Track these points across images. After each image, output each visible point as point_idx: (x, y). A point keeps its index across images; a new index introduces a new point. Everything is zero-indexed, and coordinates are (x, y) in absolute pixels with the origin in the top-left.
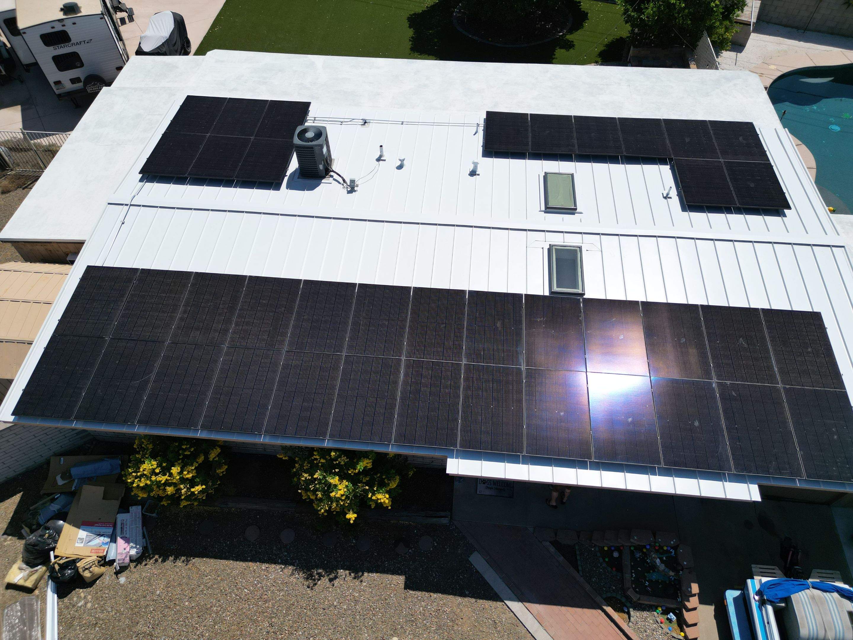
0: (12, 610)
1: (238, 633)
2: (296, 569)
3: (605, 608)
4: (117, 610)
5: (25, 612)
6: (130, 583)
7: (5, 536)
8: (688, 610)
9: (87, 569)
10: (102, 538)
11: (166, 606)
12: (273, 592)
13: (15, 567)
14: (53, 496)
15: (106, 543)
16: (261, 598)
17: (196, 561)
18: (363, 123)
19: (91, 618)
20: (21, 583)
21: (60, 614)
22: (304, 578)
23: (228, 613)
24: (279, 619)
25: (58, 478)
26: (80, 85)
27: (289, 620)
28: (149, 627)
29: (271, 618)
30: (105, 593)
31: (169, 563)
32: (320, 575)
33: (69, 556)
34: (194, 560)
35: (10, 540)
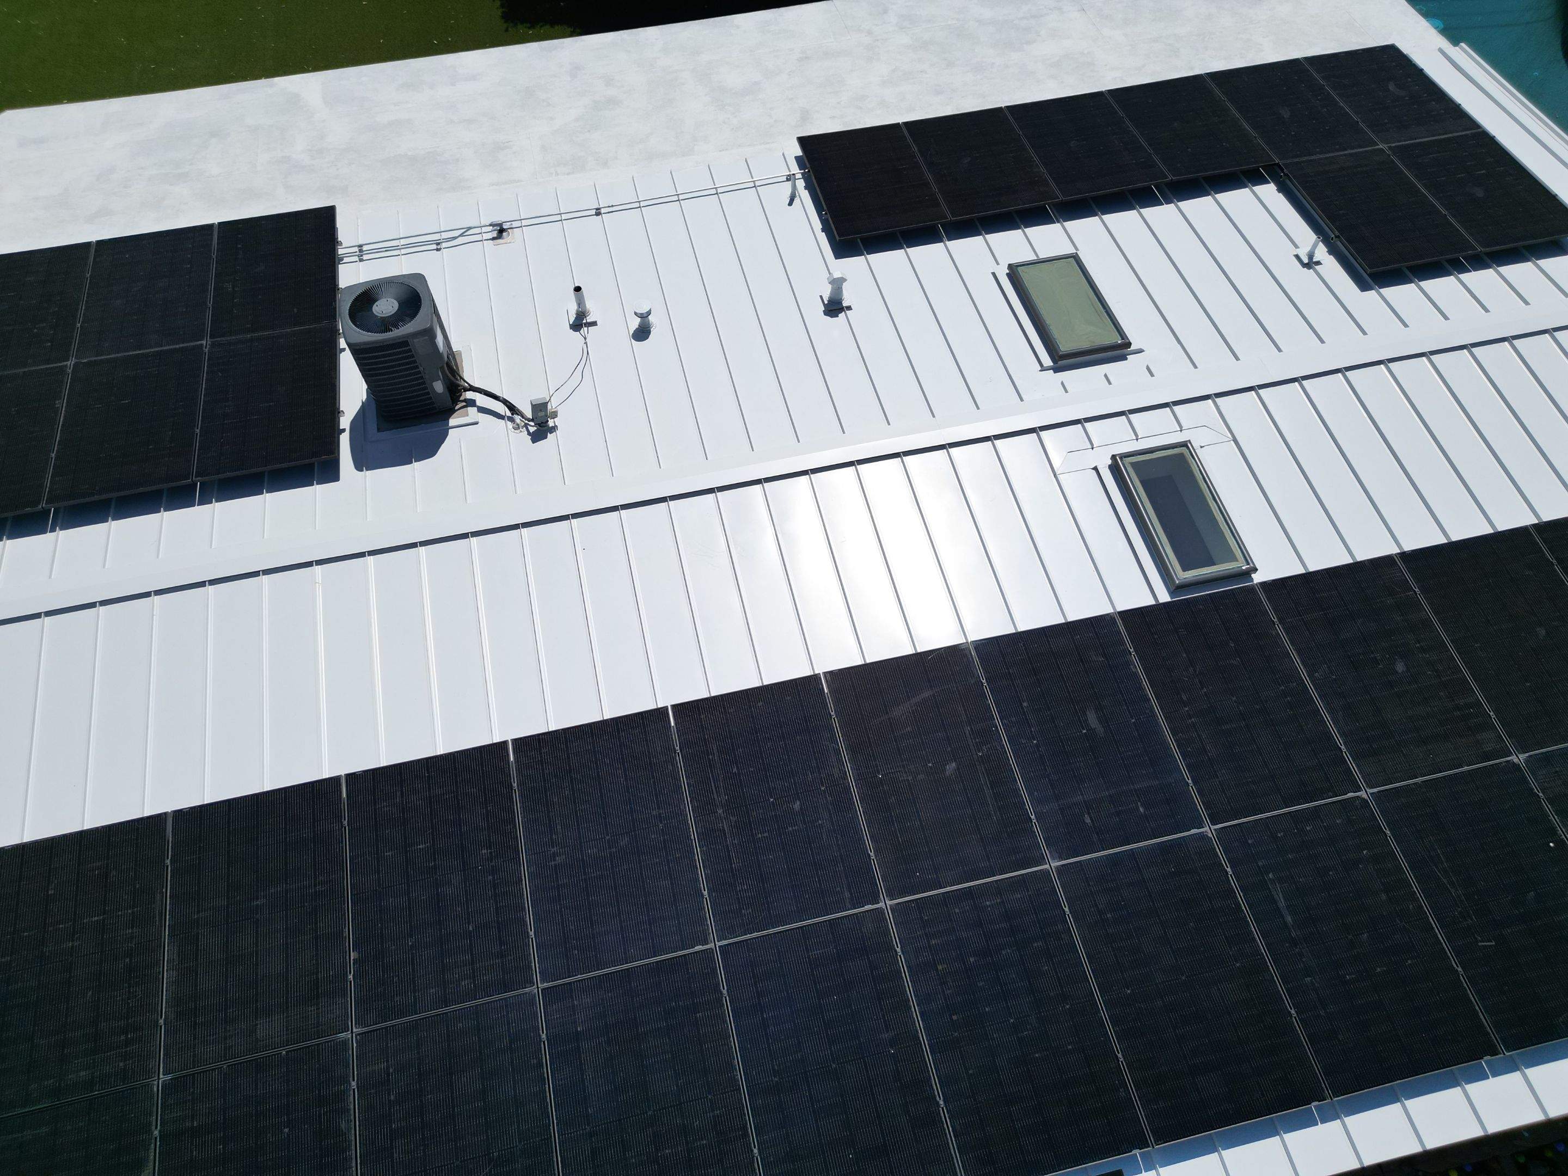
18: (495, 234)
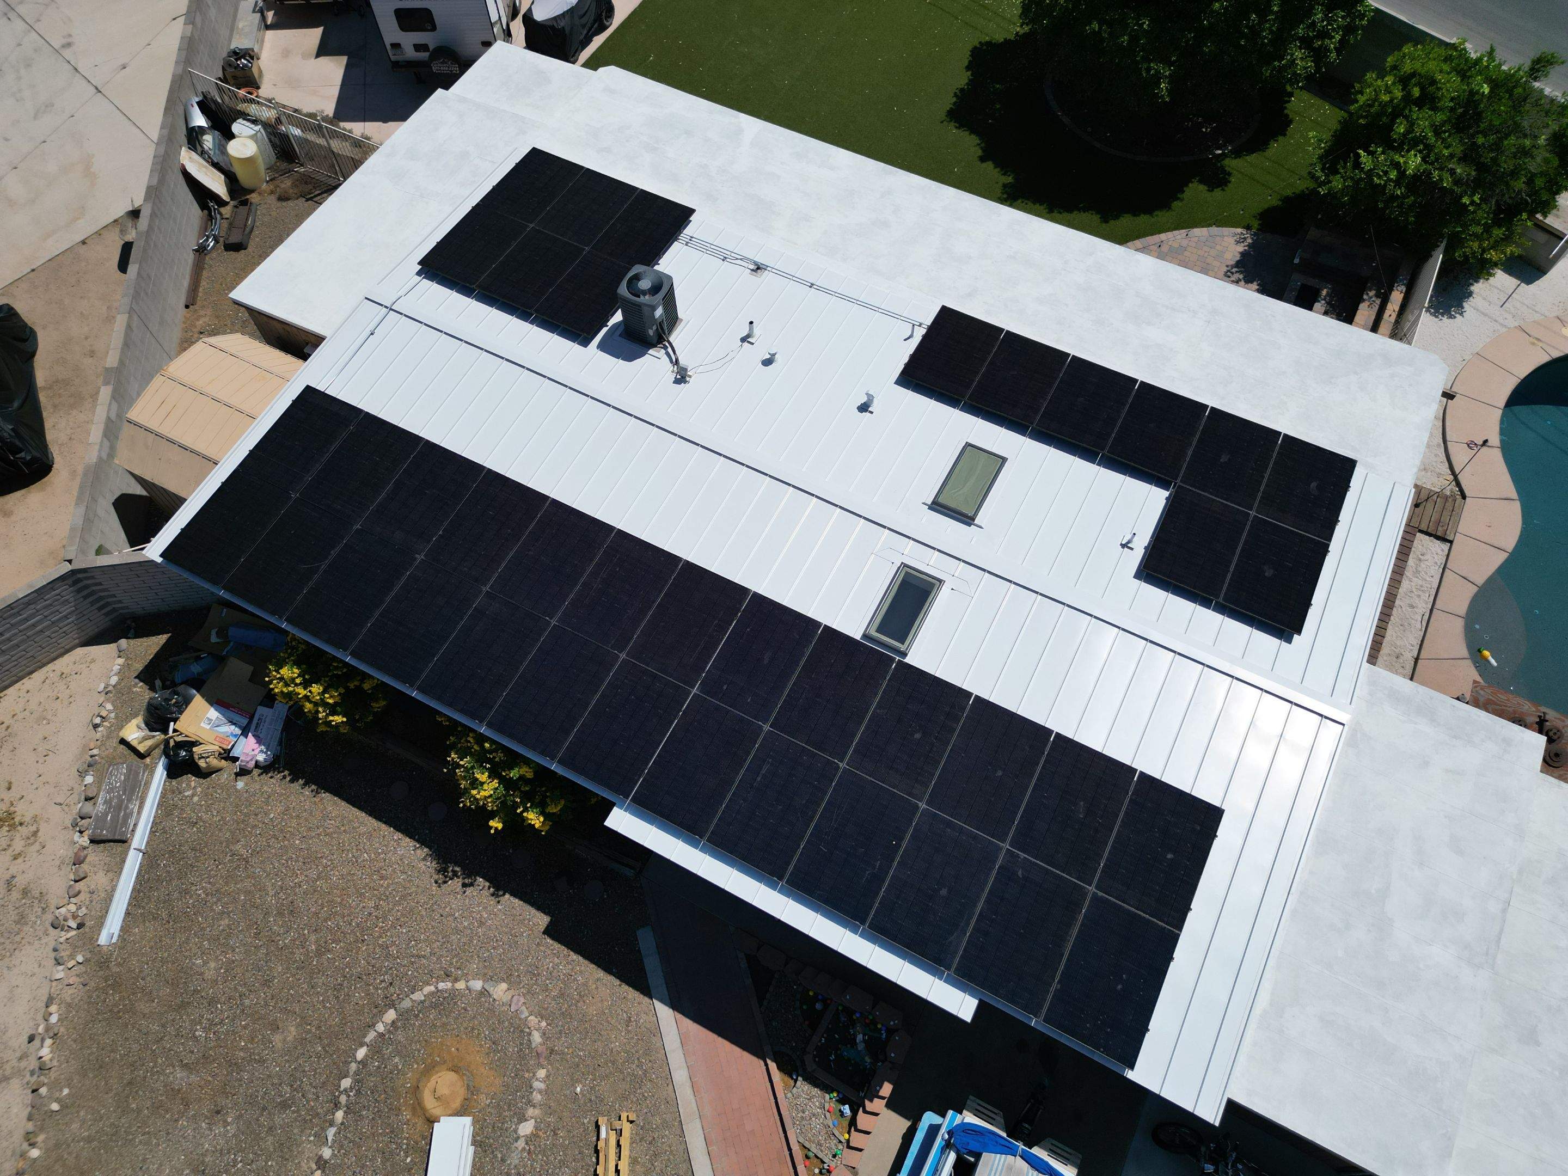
0: (117, 769)
1: (339, 900)
2: (431, 855)
3: (769, 1062)
4: (222, 817)
5: (129, 778)
6: (247, 792)
7: (137, 680)
8: (865, 1112)
9: (203, 757)
10: (233, 727)
11: (275, 835)
12: (394, 870)
13: (134, 722)
14: (199, 653)
15: (236, 736)
16: (379, 871)
17: (326, 796)
18: (754, 268)
19: (193, 815)
20: (134, 743)
21: (163, 795)
22: (436, 869)
23: (337, 873)
24: (388, 904)
25: (214, 632)
26: (424, 55)
27: (398, 911)
28: (247, 851)
29: (380, 899)
30: (216, 792)
31: (296, 786)
32: (455, 874)
33: (190, 735)
34: (324, 795)
35: (141, 687)
